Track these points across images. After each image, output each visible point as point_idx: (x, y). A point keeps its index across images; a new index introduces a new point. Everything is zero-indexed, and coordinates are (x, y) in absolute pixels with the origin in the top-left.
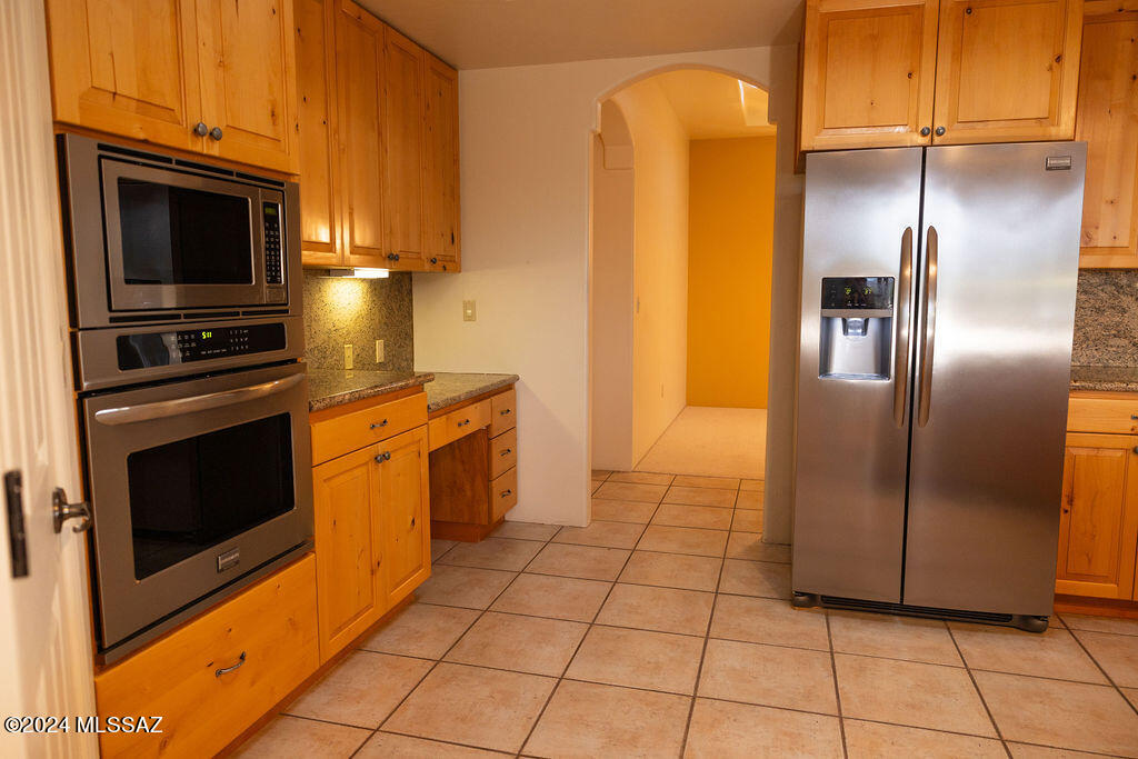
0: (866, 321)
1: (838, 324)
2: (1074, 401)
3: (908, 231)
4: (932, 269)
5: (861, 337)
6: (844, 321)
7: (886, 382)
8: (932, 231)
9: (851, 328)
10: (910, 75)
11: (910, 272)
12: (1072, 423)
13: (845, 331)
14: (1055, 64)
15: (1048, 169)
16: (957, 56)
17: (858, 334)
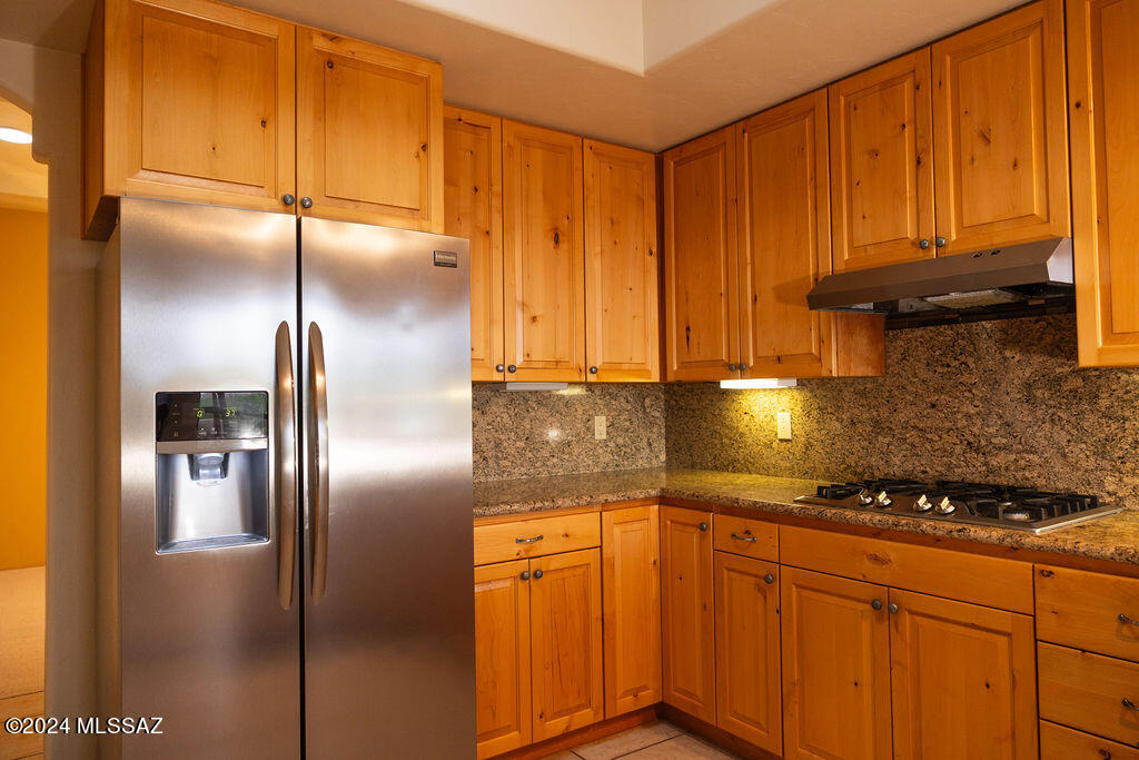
0: (227, 456)
1: (182, 463)
2: (480, 531)
3: (284, 327)
4: (319, 379)
5: (219, 480)
6: (191, 458)
7: (265, 543)
8: (314, 328)
9: (204, 467)
10: (264, 123)
11: (289, 383)
12: (479, 556)
13: (194, 473)
14: (422, 153)
15: (437, 264)
16: (321, 114)
17: (215, 476)
